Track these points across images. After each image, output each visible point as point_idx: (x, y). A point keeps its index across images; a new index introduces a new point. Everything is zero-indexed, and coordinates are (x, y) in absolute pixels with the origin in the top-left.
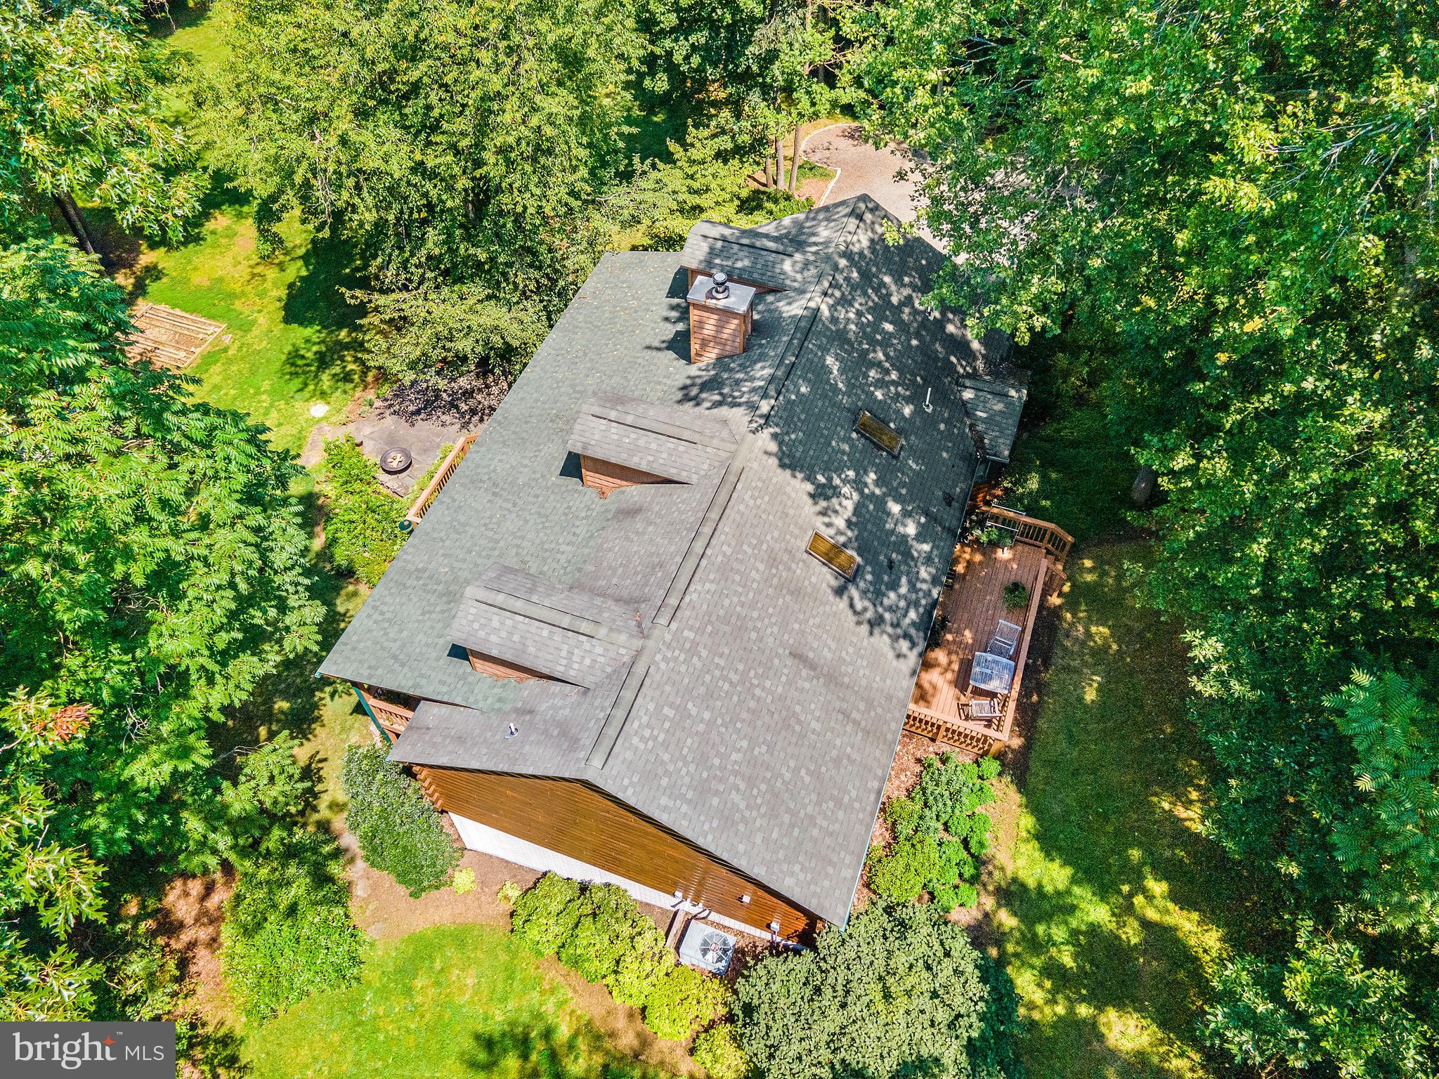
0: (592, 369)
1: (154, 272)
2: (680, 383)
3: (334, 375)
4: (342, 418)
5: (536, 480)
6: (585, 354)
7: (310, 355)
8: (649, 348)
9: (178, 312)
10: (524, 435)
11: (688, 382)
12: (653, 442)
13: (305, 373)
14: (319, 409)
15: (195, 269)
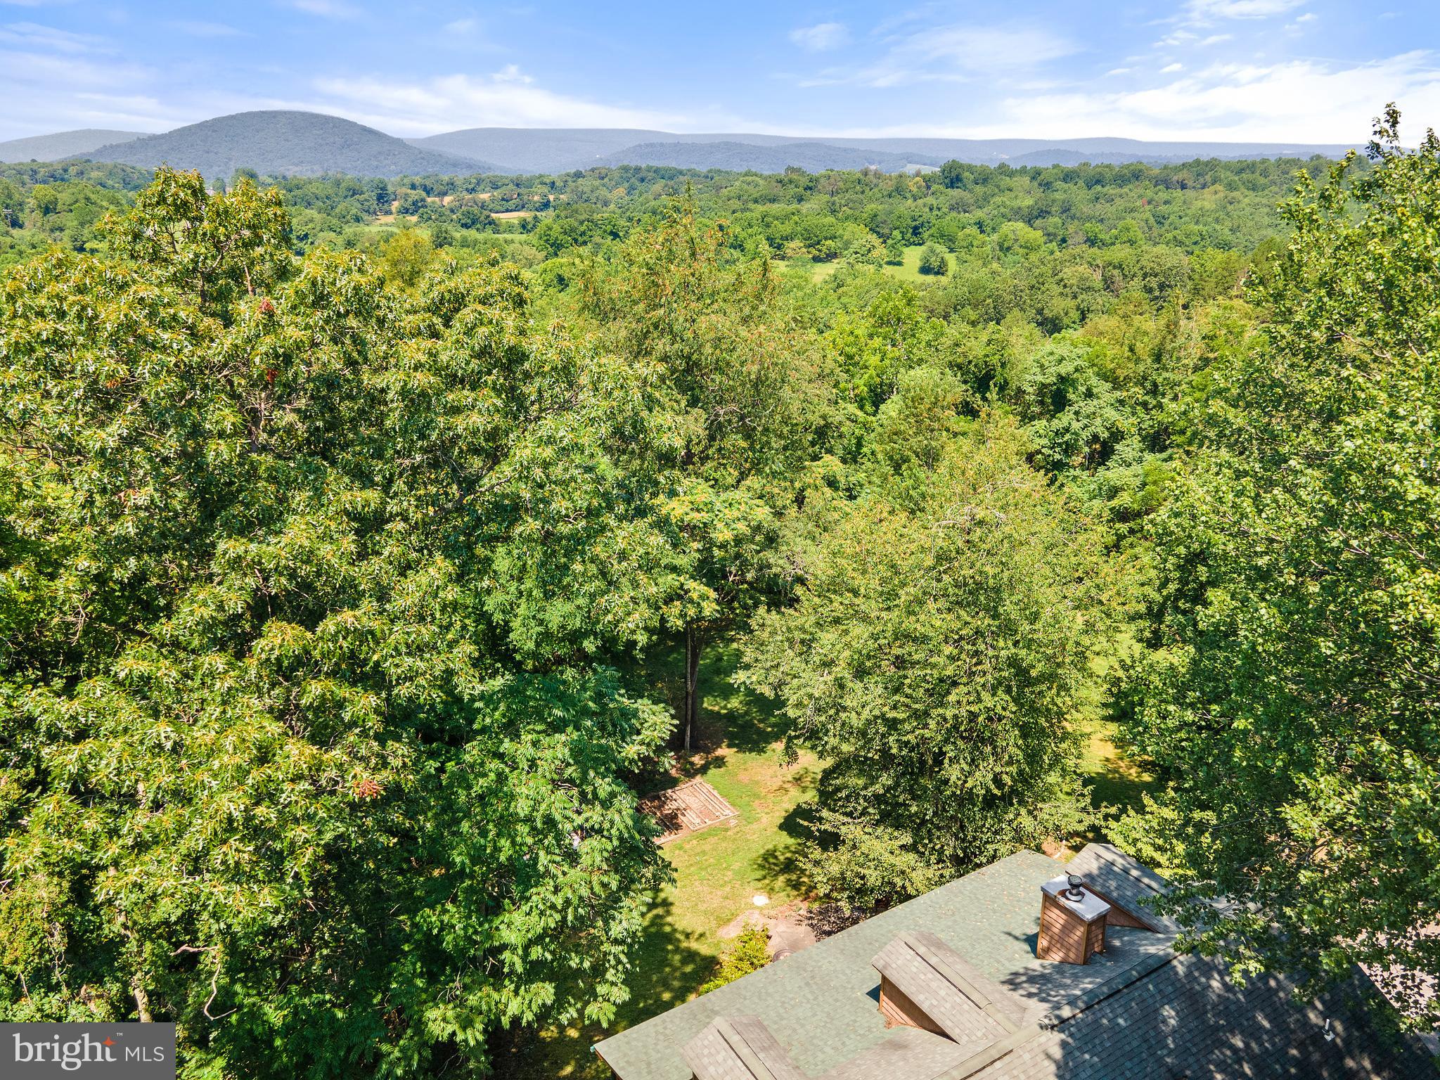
0: (949, 927)
1: (720, 762)
2: (1014, 969)
3: (789, 880)
4: (773, 913)
5: (845, 988)
6: (953, 914)
7: (782, 858)
8: (1010, 934)
9: (715, 793)
10: (861, 952)
11: (1022, 971)
12: (943, 989)
13: (770, 869)
14: (761, 900)
15: (746, 770)
